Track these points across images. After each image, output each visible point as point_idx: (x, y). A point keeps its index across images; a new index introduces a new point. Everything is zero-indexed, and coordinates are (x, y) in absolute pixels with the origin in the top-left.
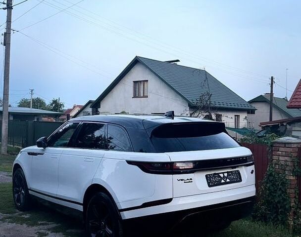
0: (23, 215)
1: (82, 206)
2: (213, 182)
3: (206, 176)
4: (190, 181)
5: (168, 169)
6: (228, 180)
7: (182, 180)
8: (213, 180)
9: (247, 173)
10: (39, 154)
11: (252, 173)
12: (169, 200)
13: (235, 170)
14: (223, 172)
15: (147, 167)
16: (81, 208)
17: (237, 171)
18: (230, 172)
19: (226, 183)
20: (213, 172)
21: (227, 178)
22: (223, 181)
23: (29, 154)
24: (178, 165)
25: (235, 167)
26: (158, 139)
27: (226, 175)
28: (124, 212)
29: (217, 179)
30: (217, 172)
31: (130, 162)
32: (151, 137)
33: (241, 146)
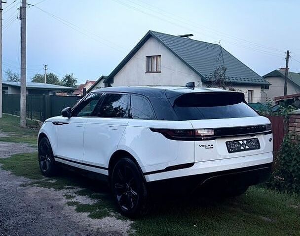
0: (49, 180)
1: (108, 171)
2: (232, 148)
3: (227, 143)
4: (211, 147)
5: (191, 135)
6: (247, 147)
7: (203, 146)
8: (233, 146)
9: (265, 141)
10: (64, 123)
11: (270, 141)
12: (191, 165)
13: (254, 137)
14: (242, 140)
15: (170, 134)
16: (106, 173)
17: (256, 139)
18: (249, 139)
19: (245, 150)
20: (233, 139)
21: (246, 145)
22: (242, 148)
23: (54, 123)
24: (199, 132)
25: (254, 135)
26: (181, 108)
27: (245, 142)
28: (148, 175)
29: (237, 146)
30: (236, 139)
31: (153, 130)
32: (174, 105)
33: (260, 115)
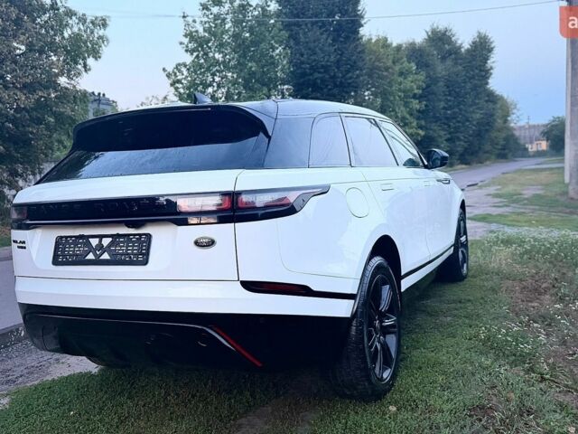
4: (23, 245)
6: (106, 256)
7: (15, 242)
8: (70, 249)
17: (147, 235)
19: (97, 262)
21: (104, 250)
22: (91, 256)
27: (106, 242)
29: (79, 250)
30: (87, 233)
